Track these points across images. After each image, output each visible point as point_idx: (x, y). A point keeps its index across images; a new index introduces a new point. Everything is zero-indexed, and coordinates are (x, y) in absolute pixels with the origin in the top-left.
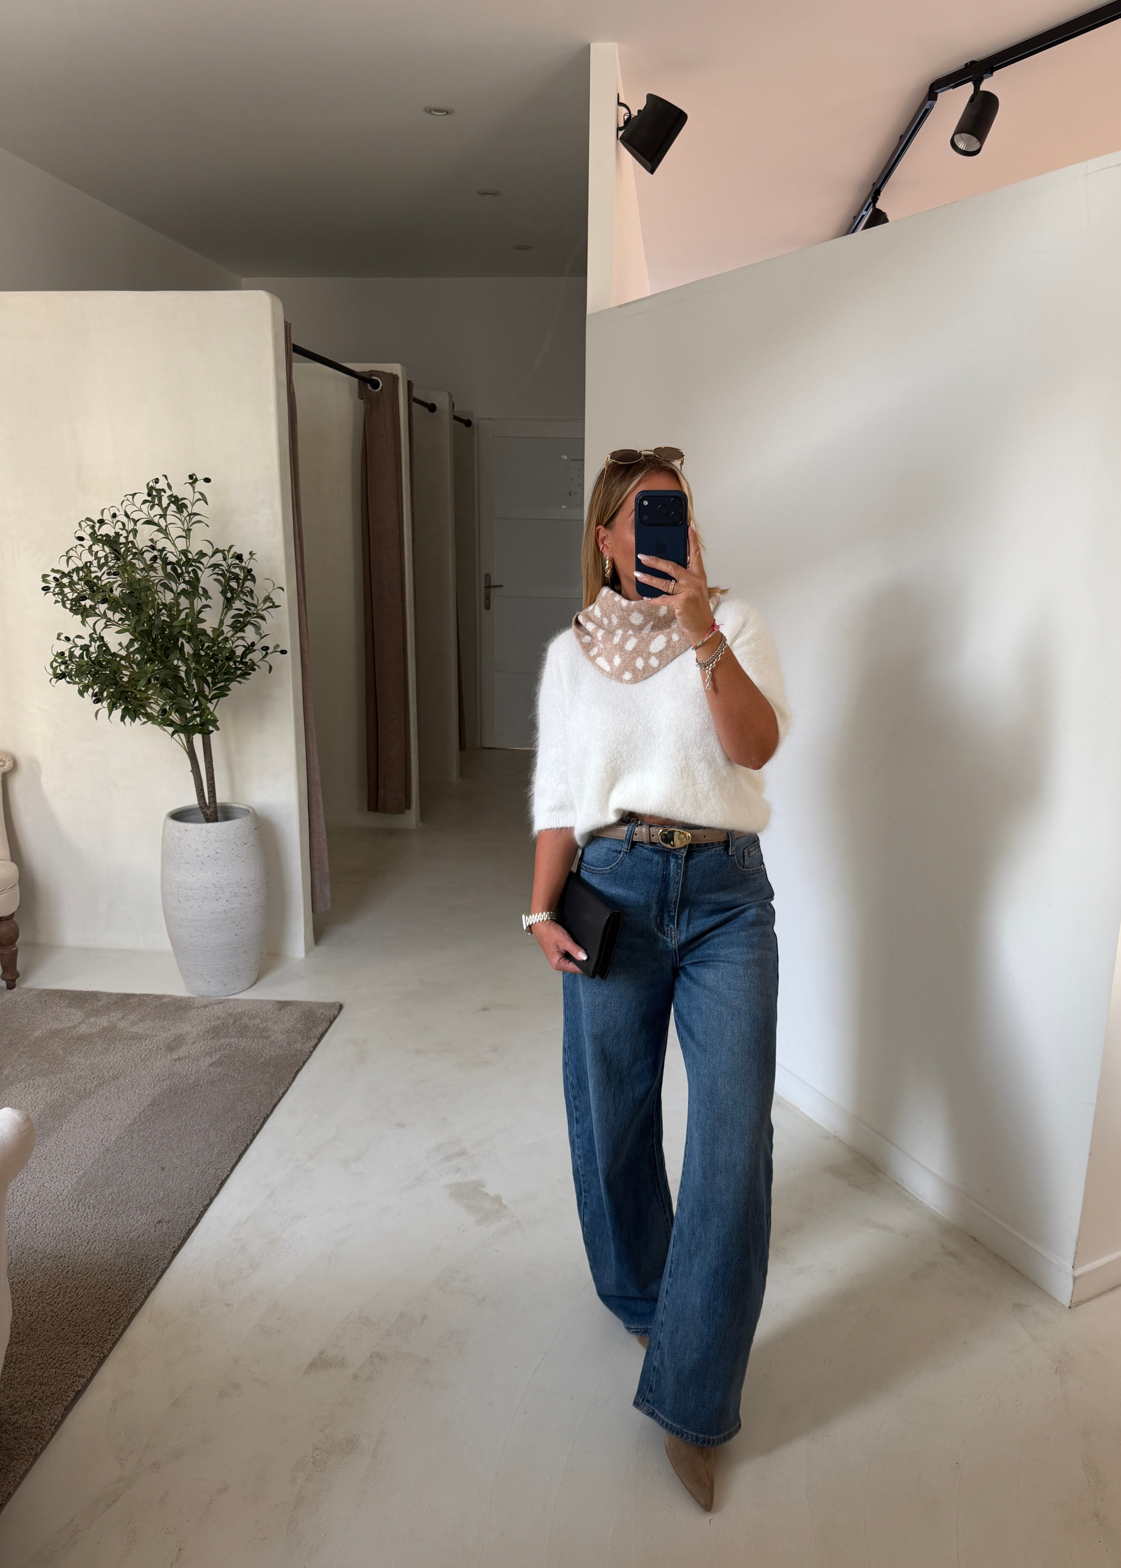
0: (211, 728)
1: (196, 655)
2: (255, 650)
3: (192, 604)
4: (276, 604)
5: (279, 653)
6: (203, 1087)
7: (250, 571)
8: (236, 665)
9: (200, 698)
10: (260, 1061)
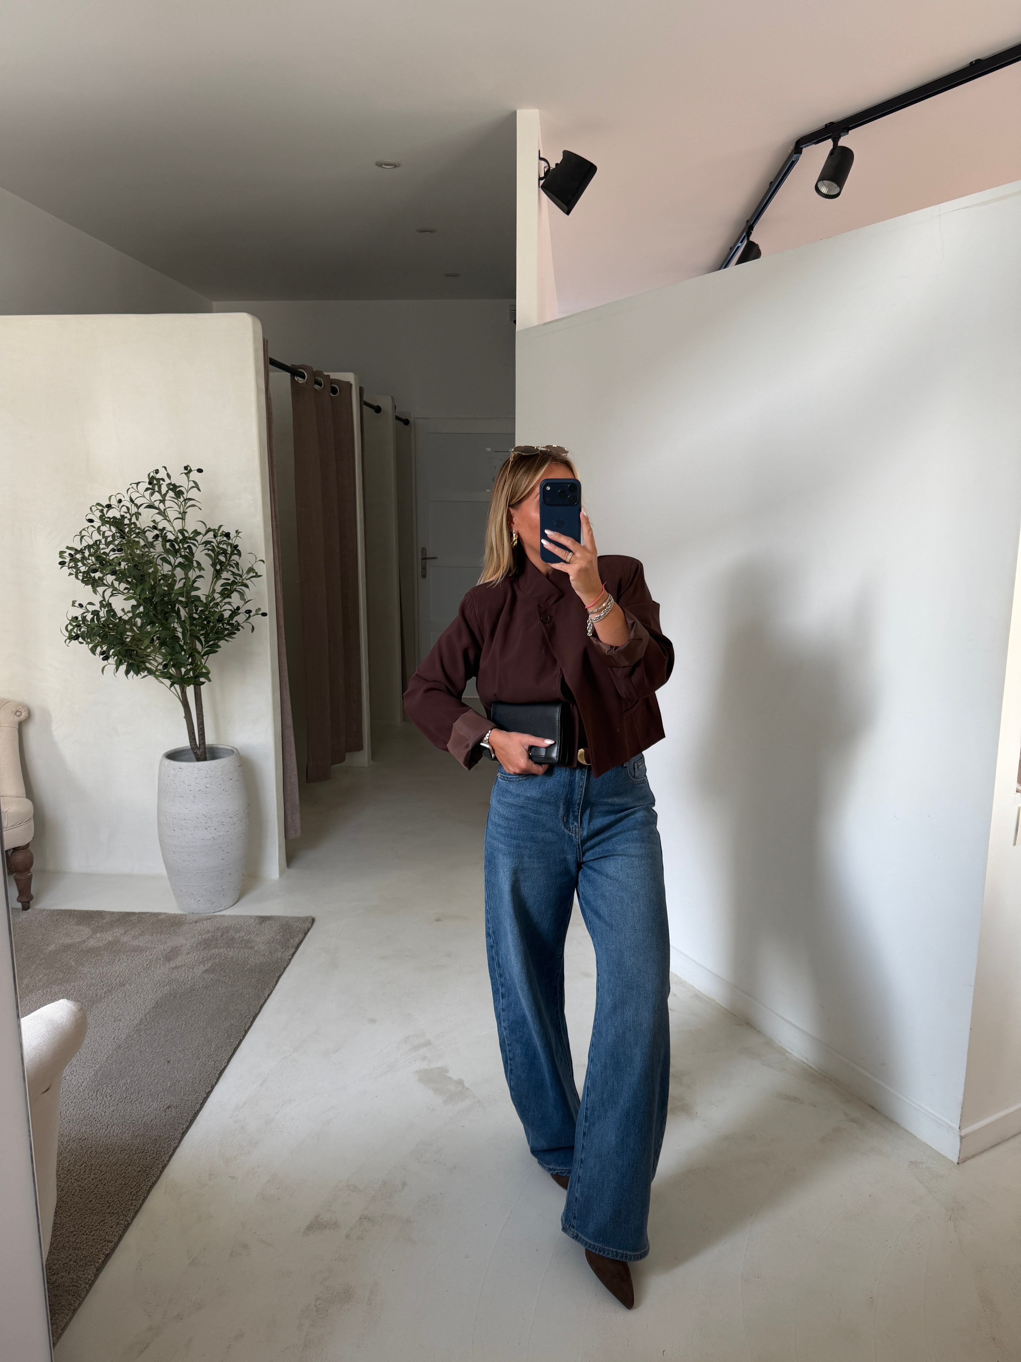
2: (240, 614)
3: (186, 574)
4: (259, 574)
5: (260, 615)
6: (199, 991)
9: (194, 654)
10: (247, 968)
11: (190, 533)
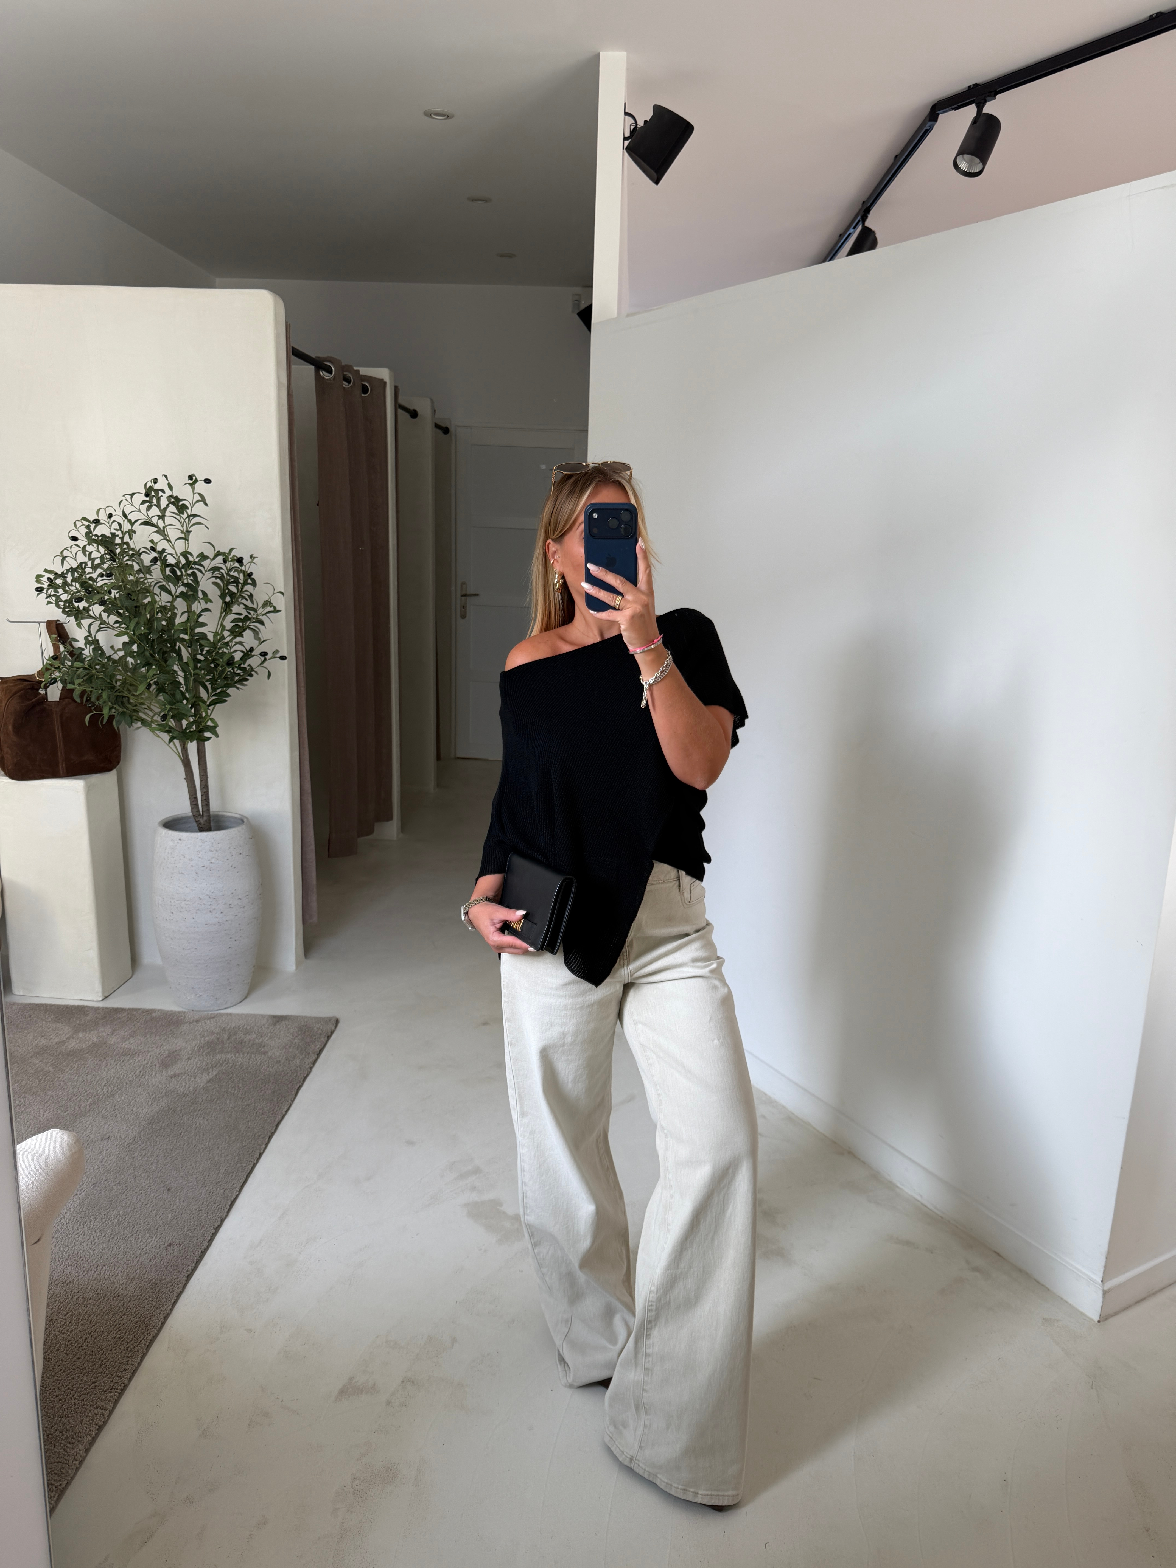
0: (207, 736)
1: (194, 660)
2: (253, 656)
3: (190, 607)
5: (278, 659)
6: (202, 1105)
7: (250, 575)
9: (197, 704)
10: (260, 1077)
11: (195, 556)
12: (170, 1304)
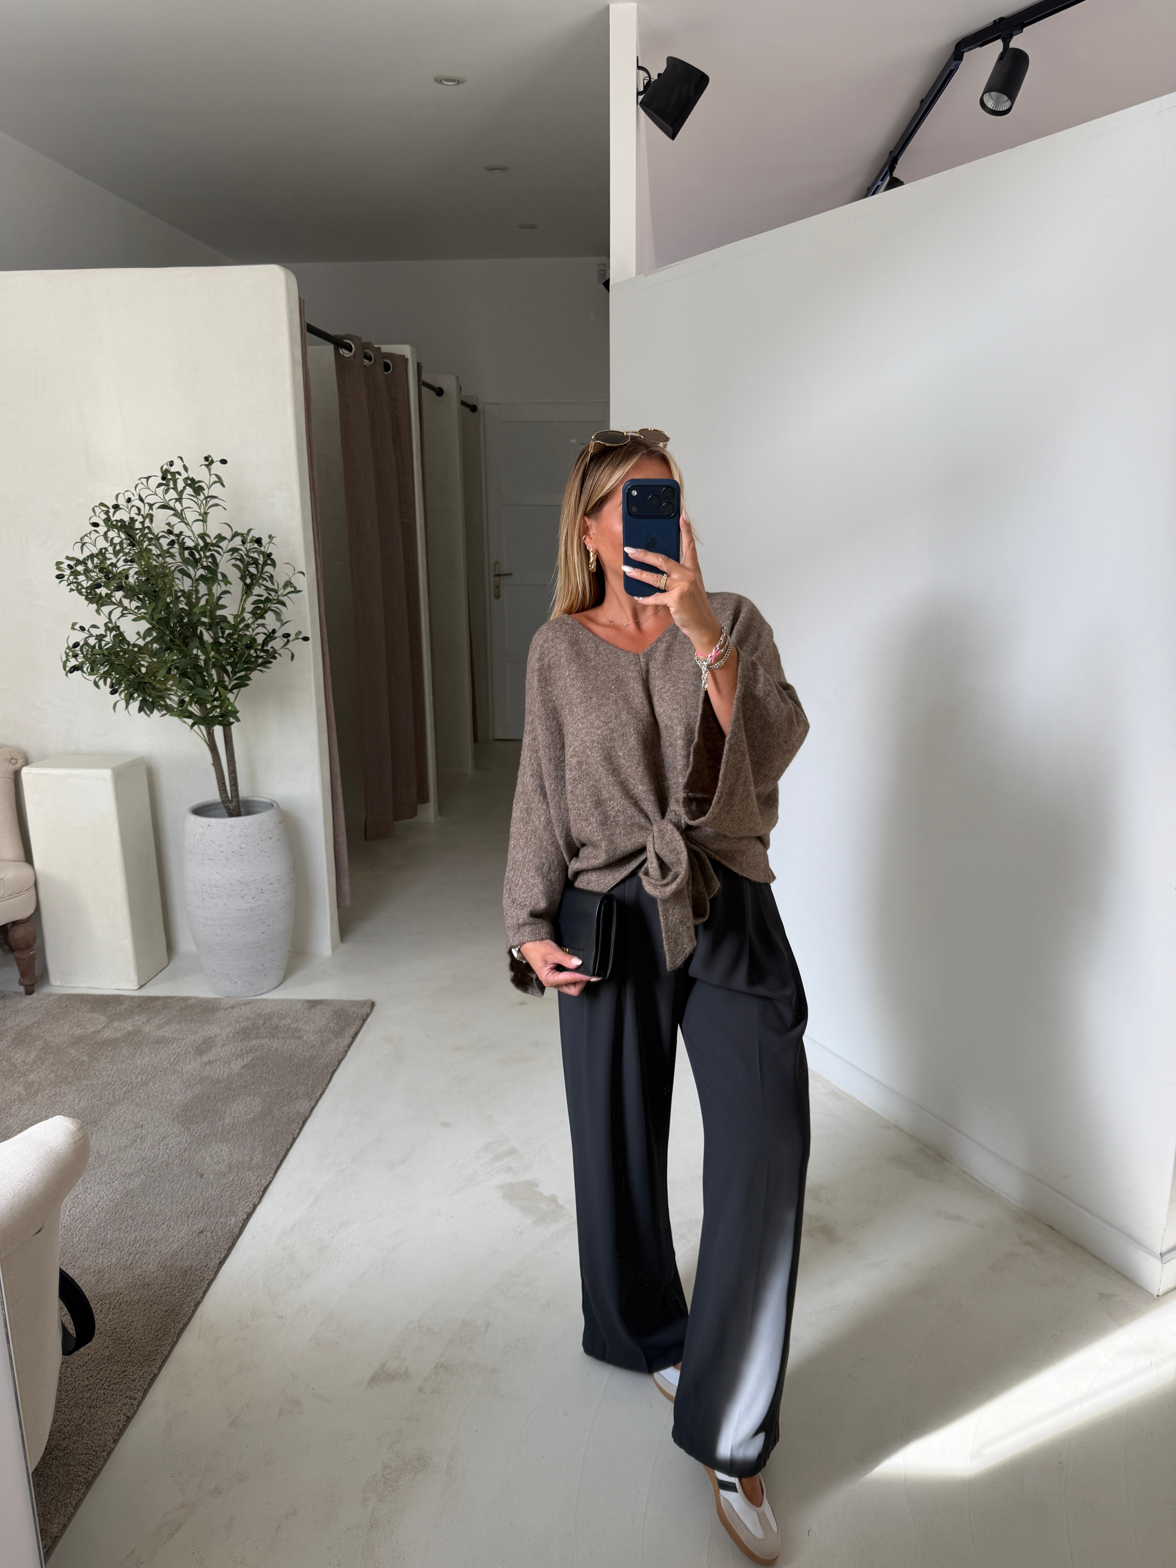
0: (232, 720)
1: (216, 643)
2: (275, 638)
3: (210, 590)
5: (301, 640)
6: (236, 1091)
7: (269, 555)
8: (256, 653)
9: (219, 688)
10: (294, 1062)
11: (212, 537)
12: (201, 1291)
